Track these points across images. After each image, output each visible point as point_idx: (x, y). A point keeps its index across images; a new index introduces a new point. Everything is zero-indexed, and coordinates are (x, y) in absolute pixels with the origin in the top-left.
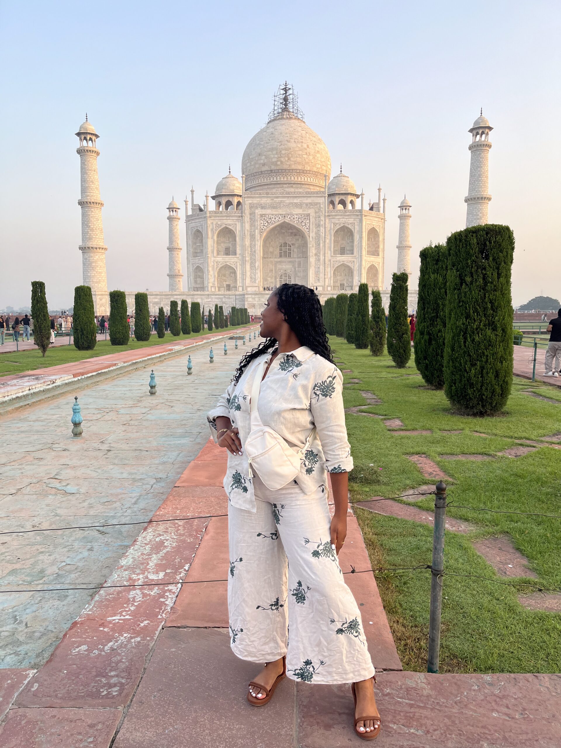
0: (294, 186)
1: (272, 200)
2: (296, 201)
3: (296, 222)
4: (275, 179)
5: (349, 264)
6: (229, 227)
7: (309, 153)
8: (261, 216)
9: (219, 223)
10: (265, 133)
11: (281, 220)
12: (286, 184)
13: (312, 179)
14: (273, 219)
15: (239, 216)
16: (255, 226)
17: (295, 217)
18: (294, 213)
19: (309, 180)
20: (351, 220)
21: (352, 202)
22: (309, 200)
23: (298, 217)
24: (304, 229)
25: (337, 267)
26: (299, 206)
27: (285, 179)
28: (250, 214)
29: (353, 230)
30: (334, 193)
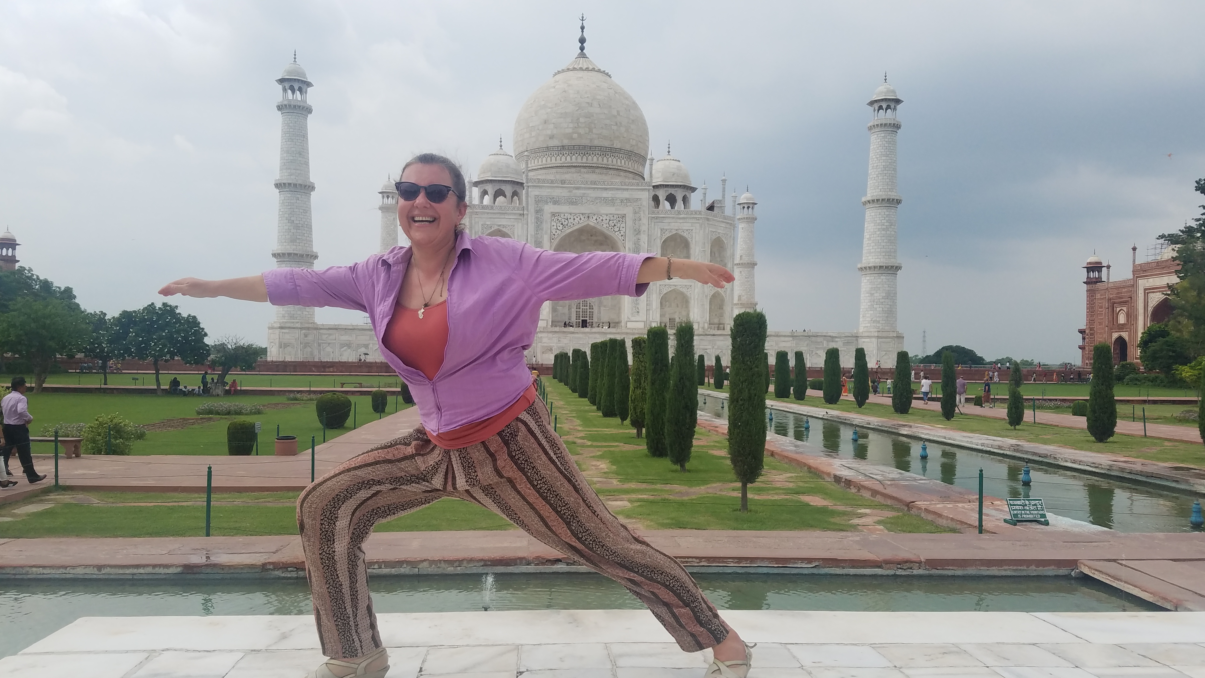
0: (597, 171)
1: (570, 192)
2: (605, 194)
3: (605, 226)
4: (569, 158)
5: (684, 290)
6: (504, 229)
7: (621, 123)
8: (553, 215)
9: (488, 223)
10: (553, 90)
11: (584, 222)
12: (585, 167)
13: (623, 161)
14: (572, 220)
15: (520, 214)
16: (542, 229)
17: (604, 219)
18: (603, 212)
19: (619, 164)
20: (686, 226)
21: (685, 199)
22: (626, 195)
23: (608, 219)
24: (616, 236)
25: (665, 294)
26: (611, 202)
27: (584, 160)
28: (537, 212)
29: (689, 240)
30: (661, 185)
